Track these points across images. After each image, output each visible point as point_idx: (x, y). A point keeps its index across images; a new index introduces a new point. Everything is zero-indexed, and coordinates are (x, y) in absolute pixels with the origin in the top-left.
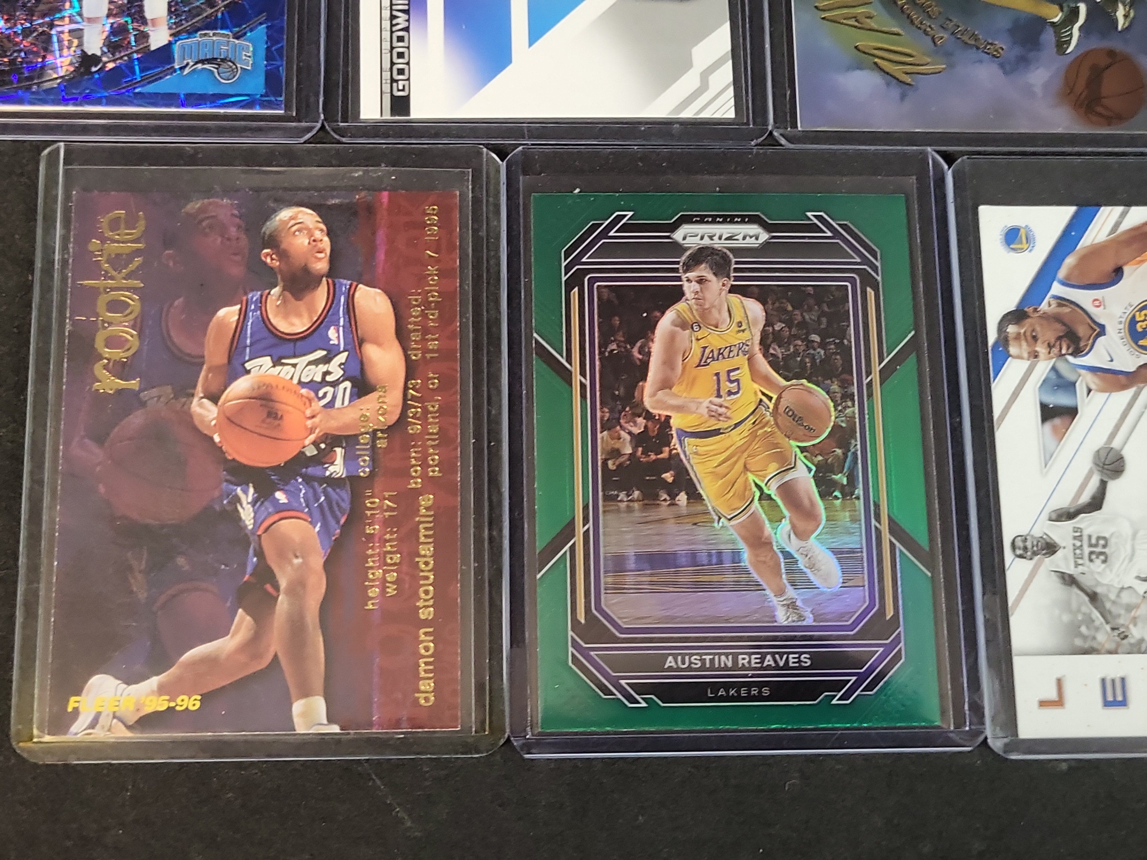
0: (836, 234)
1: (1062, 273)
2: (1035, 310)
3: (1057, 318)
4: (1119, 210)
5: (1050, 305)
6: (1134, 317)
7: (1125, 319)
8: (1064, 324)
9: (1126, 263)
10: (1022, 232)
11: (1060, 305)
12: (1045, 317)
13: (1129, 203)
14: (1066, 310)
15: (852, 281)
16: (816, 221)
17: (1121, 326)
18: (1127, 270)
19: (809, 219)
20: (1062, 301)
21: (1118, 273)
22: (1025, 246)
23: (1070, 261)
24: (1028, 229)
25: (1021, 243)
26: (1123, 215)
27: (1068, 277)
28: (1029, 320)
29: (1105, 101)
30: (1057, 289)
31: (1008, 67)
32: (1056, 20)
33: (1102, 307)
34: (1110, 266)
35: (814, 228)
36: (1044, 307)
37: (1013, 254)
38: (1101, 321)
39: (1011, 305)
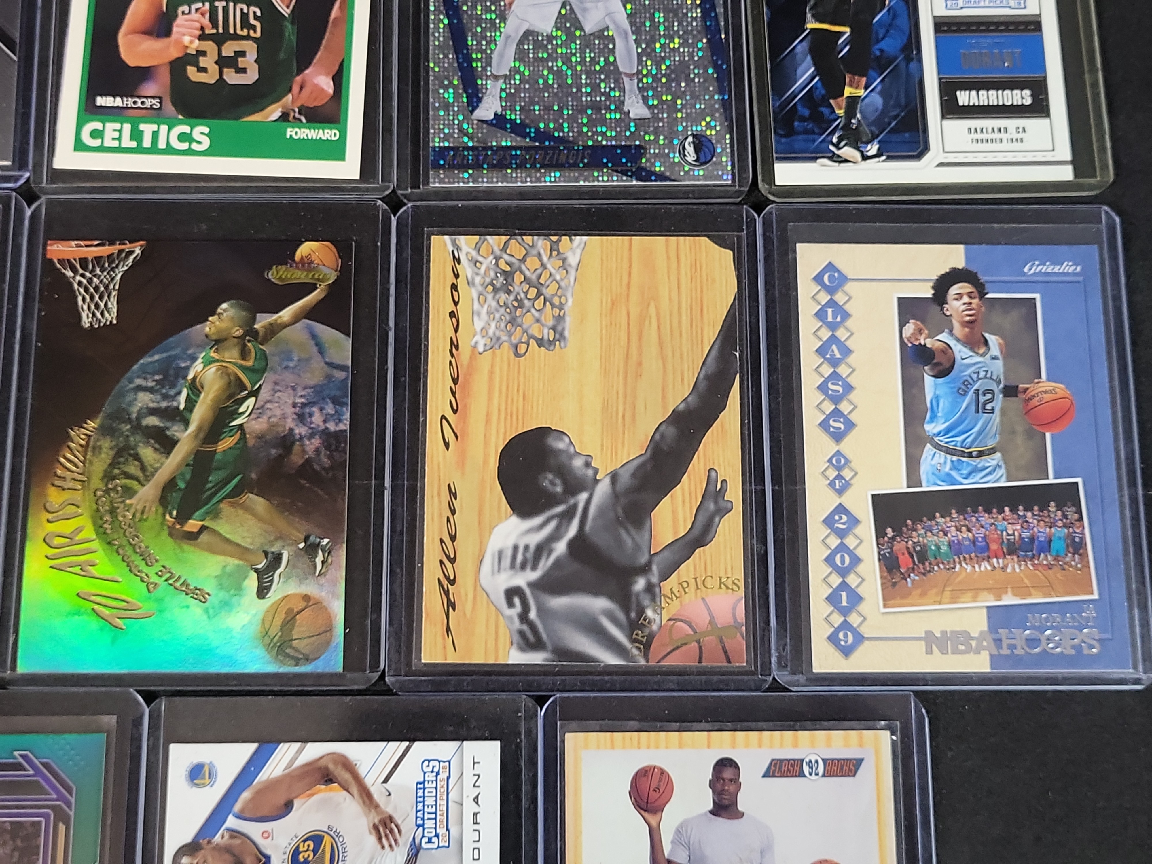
0: (37, 772)
1: (238, 807)
2: (209, 842)
3: (227, 850)
4: (296, 746)
5: (223, 837)
6: (298, 847)
7: (290, 850)
8: (234, 855)
9: (296, 797)
10: (206, 769)
11: (231, 837)
12: (218, 848)
13: (305, 741)
14: (237, 842)
15: (46, 816)
16: (21, 760)
17: (286, 856)
18: (296, 803)
19: (14, 758)
20: (234, 833)
21: (288, 806)
22: (207, 781)
23: (246, 795)
24: (211, 765)
25: (204, 778)
26: (299, 752)
27: (242, 810)
28: (203, 851)
29: (295, 643)
30: (231, 822)
31: (211, 611)
32: (259, 566)
33: (270, 838)
34: (281, 800)
35: (18, 767)
36: (217, 838)
37: (195, 789)
38: (268, 852)
39: (188, 838)
